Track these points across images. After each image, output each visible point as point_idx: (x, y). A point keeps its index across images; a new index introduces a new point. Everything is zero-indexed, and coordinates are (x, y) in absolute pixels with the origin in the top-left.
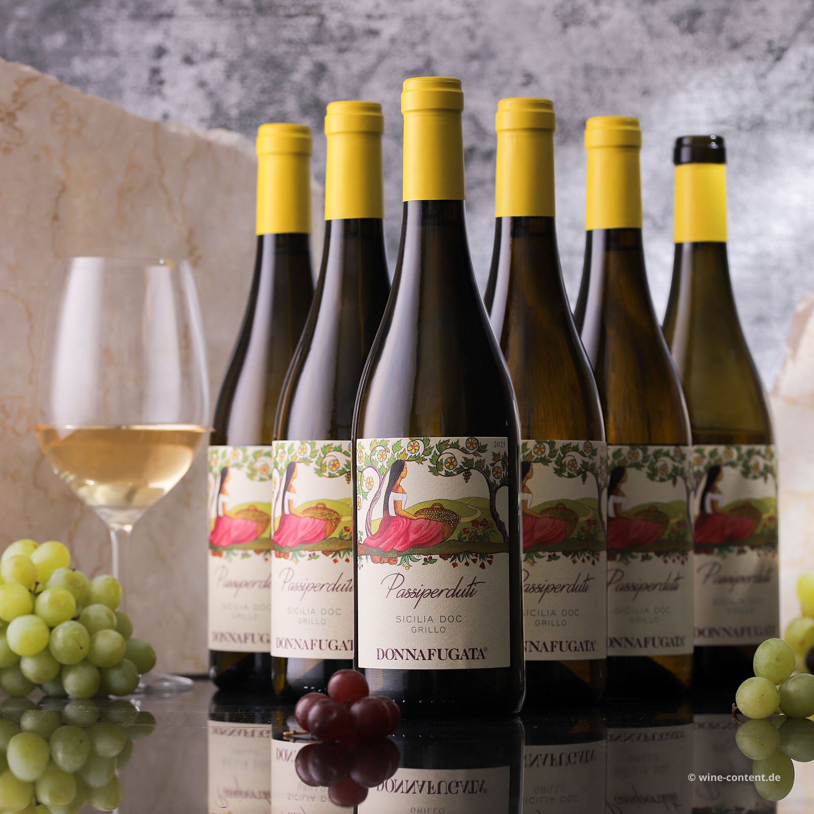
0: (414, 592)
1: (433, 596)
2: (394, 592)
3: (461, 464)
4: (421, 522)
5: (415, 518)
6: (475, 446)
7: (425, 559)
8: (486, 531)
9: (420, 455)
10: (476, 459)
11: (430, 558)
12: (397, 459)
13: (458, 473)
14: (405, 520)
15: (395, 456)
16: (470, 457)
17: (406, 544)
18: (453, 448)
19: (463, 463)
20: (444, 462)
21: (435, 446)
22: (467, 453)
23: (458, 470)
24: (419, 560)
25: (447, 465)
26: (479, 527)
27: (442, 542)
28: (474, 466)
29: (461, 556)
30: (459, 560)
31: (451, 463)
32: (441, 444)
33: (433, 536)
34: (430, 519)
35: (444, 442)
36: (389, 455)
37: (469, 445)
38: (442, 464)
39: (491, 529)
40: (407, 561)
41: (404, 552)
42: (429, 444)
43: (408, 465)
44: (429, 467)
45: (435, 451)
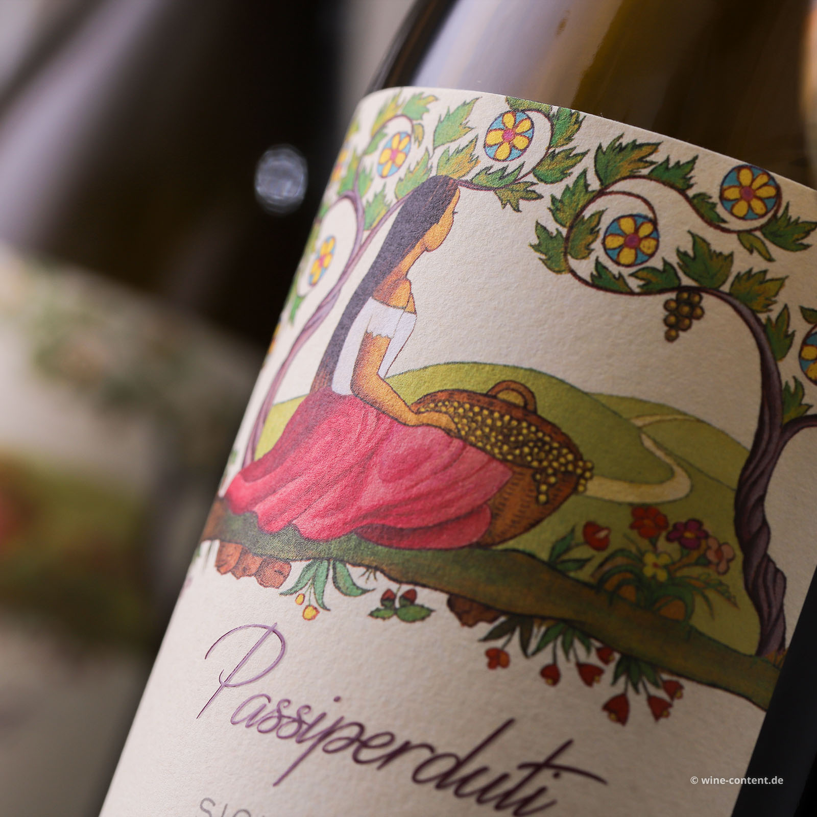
0: (300, 721)
1: (365, 754)
2: (231, 699)
3: (674, 260)
4: (427, 442)
5: (411, 418)
6: (758, 206)
7: (388, 598)
8: (686, 572)
9: (524, 172)
10: (744, 262)
11: (410, 598)
12: (433, 174)
13: (647, 290)
14: (372, 418)
15: (434, 161)
16: (722, 243)
17: (341, 516)
18: (665, 183)
19: (681, 254)
20: (603, 226)
21: (592, 155)
22: (715, 223)
23: (650, 276)
24: (364, 591)
25: (615, 242)
26: (662, 543)
27: (478, 545)
28: (726, 288)
29: (538, 632)
30: (524, 645)
31: (632, 241)
32: (618, 149)
33: (452, 511)
34: (464, 440)
35: (635, 146)
36: (416, 154)
37: (733, 194)
38: (594, 232)
39: (711, 571)
40: (319, 584)
41: (323, 546)
42: (570, 139)
43: (466, 199)
44: (541, 229)
45: (584, 173)
